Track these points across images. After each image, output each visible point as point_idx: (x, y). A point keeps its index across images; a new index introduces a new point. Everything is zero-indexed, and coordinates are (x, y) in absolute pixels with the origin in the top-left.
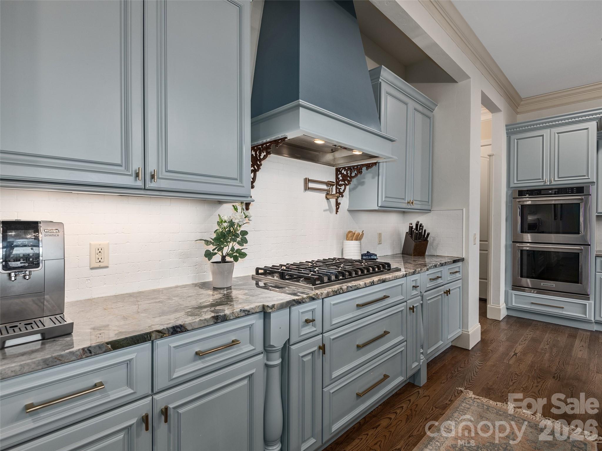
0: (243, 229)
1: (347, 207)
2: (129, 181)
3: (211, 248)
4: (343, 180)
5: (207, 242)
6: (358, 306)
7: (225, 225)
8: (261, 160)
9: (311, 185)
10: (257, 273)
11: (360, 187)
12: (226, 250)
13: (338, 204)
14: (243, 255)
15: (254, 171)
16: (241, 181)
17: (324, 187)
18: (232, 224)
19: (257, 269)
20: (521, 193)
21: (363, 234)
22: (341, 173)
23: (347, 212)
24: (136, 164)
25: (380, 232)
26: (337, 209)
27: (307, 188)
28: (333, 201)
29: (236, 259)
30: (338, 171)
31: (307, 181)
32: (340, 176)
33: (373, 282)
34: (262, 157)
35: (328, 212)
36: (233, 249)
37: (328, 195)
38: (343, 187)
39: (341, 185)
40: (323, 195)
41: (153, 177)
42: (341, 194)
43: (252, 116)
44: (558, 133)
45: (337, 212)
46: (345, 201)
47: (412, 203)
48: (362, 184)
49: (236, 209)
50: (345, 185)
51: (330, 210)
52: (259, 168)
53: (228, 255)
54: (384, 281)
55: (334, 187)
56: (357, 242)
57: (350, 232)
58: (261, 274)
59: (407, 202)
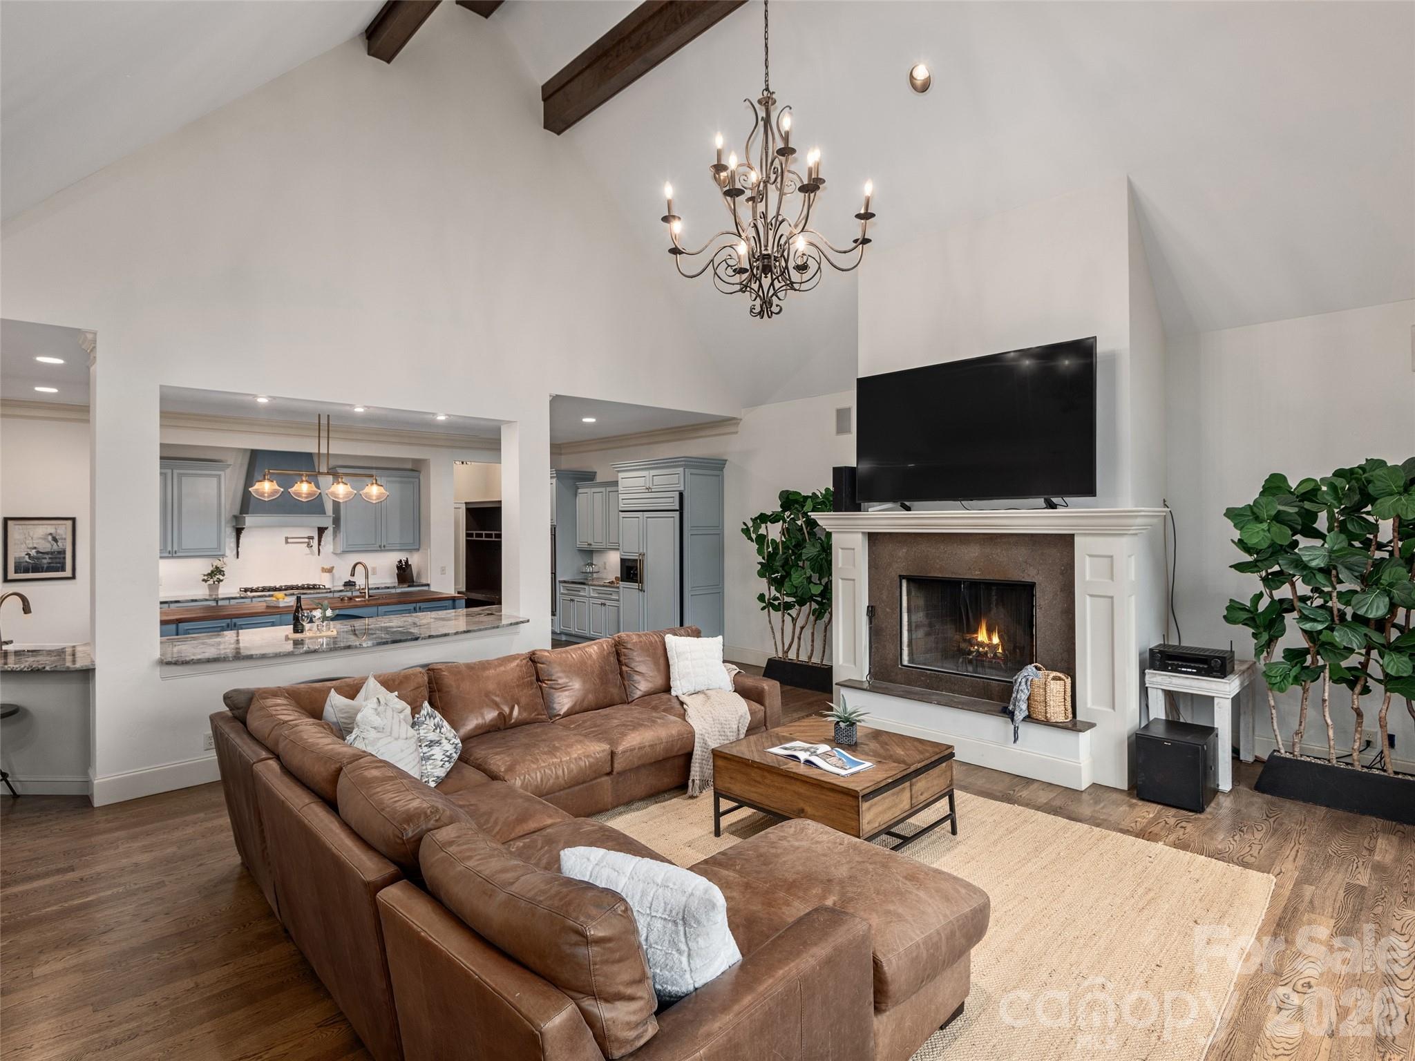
0: (225, 570)
5: (203, 576)
7: (214, 568)
12: (214, 579)
13: (320, 550)
16: (220, 549)
17: (307, 540)
18: (217, 567)
26: (319, 553)
27: (287, 542)
28: (314, 548)
31: (287, 538)
37: (309, 546)
40: (304, 545)
45: (317, 555)
46: (326, 547)
47: (384, 546)
49: (219, 560)
51: (311, 554)
57: (323, 567)
59: (378, 546)
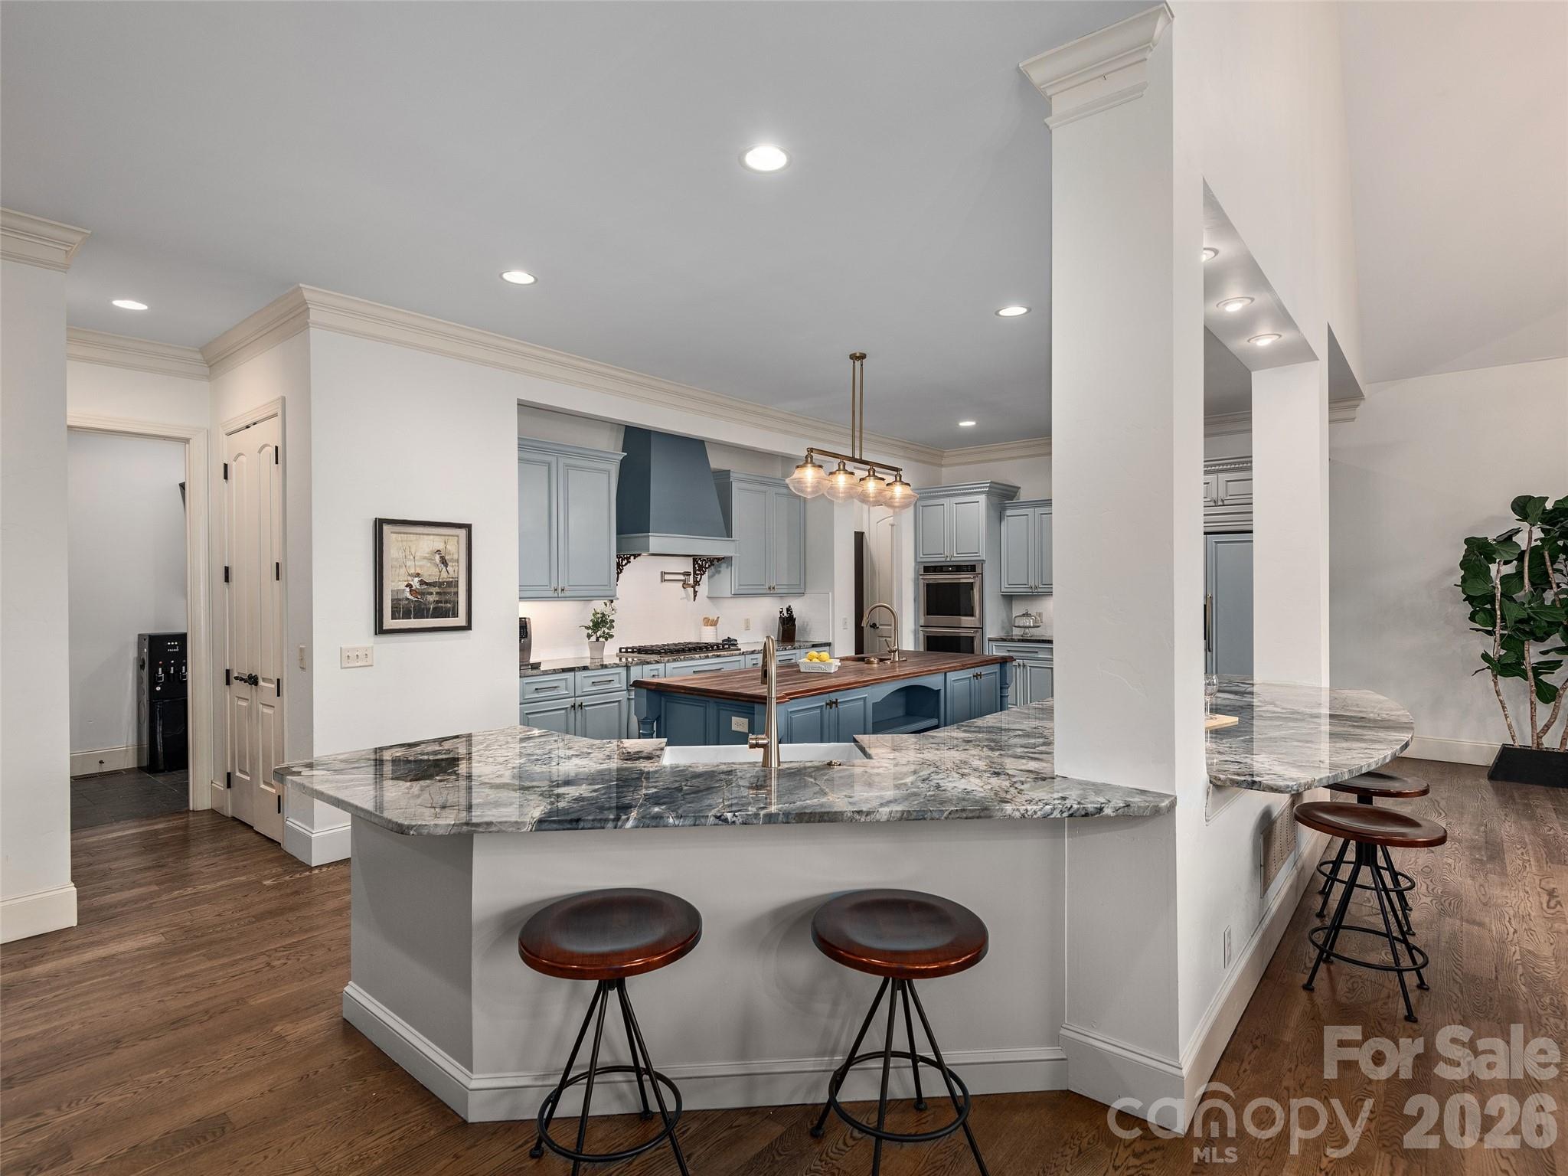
0: (610, 618)
1: (707, 594)
2: (551, 594)
3: (590, 631)
4: (699, 570)
5: (588, 628)
6: (694, 672)
7: (599, 616)
8: (622, 566)
9: (667, 577)
10: (620, 651)
11: (717, 575)
12: (599, 633)
13: (695, 592)
14: (612, 636)
15: (618, 573)
16: (610, 587)
17: (682, 577)
18: (603, 615)
19: (620, 649)
20: (927, 569)
21: (717, 620)
22: (698, 563)
23: (708, 600)
24: (554, 585)
25: (748, 617)
26: (695, 596)
27: (663, 580)
28: (691, 590)
29: (607, 640)
30: (695, 561)
31: (663, 574)
32: (696, 566)
33: (708, 656)
34: (624, 564)
35: (686, 600)
36: (604, 632)
37: (685, 585)
38: (699, 577)
39: (698, 575)
40: (681, 584)
41: (563, 590)
42: (697, 583)
43: (617, 534)
44: (956, 504)
45: (694, 600)
46: (703, 588)
47: (774, 588)
48: (719, 572)
49: (606, 605)
50: (701, 575)
51: (687, 597)
52: (621, 572)
53: (600, 636)
54: (718, 656)
55: (692, 576)
56: (713, 627)
57: (705, 618)
58: (630, 652)
59: (767, 587)
